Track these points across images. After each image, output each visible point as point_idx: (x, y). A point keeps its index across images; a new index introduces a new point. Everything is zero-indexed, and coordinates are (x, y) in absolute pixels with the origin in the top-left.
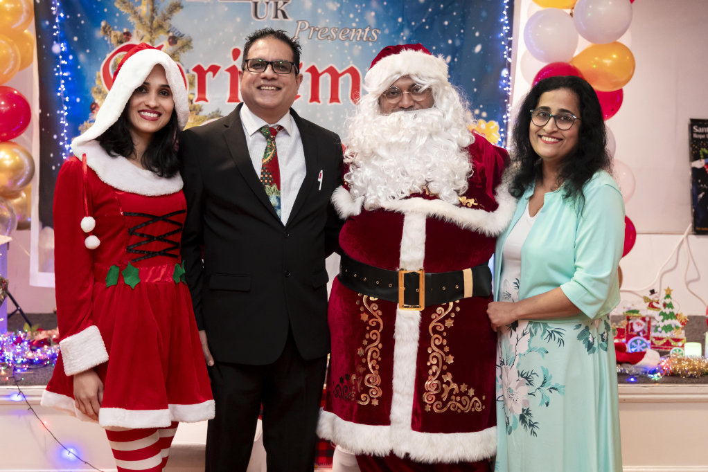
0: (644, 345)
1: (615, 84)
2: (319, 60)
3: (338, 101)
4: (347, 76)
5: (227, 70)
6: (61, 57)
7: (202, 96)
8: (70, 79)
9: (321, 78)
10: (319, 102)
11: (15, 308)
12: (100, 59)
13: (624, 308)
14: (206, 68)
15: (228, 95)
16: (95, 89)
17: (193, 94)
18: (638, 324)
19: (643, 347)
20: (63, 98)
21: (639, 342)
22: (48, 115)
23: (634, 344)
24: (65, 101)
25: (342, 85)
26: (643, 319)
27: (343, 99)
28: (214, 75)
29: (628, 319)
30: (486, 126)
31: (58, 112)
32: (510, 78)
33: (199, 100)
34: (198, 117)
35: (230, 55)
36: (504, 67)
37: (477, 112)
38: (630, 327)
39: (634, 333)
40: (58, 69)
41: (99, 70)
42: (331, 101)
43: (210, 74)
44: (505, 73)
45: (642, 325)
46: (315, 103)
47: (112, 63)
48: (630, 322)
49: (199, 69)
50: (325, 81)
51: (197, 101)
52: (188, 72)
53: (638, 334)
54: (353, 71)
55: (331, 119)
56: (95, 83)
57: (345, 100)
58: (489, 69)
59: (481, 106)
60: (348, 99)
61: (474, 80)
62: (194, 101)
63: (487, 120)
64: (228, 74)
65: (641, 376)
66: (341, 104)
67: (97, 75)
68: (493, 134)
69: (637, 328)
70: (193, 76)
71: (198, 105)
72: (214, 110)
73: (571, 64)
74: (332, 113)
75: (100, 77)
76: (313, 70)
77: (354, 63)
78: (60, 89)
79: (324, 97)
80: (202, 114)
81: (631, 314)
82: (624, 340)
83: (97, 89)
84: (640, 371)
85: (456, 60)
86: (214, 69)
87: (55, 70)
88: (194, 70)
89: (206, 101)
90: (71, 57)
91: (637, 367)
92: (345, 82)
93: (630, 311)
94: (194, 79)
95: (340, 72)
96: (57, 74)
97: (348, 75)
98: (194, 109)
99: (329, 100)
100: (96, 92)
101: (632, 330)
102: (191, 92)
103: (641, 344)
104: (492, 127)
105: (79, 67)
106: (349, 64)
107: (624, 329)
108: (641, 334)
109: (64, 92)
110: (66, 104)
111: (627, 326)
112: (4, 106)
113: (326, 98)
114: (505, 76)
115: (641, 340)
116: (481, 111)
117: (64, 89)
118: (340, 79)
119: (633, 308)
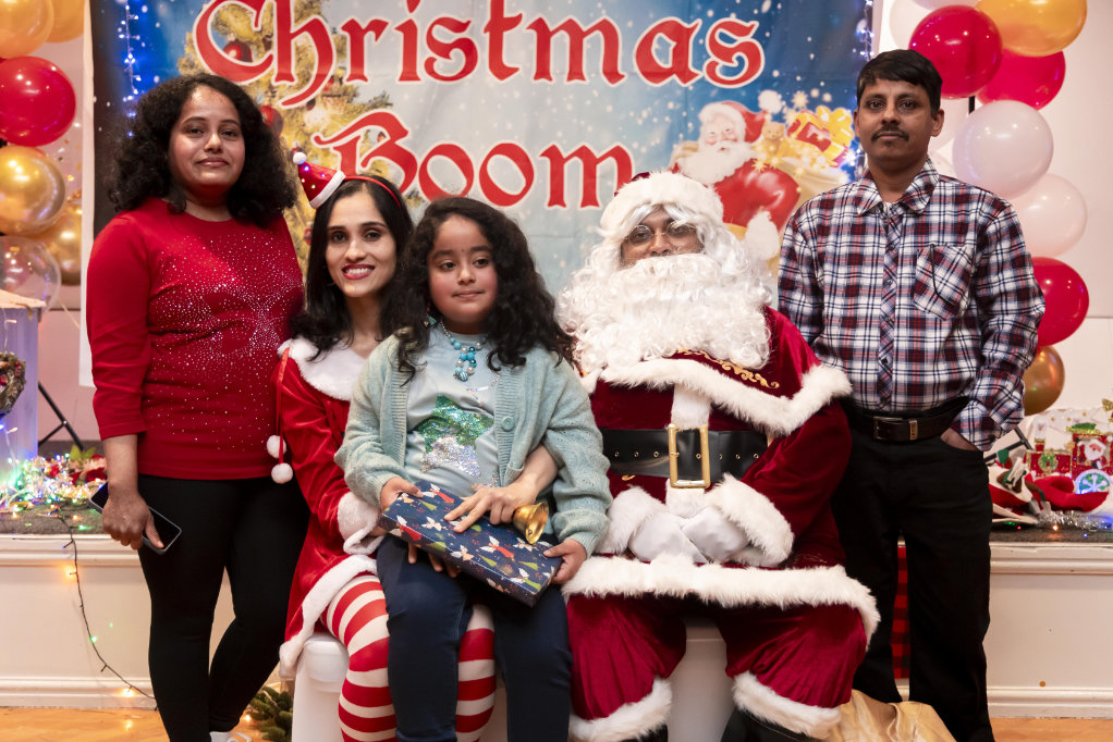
0: (1104, 483)
1: (1051, 43)
2: (550, 8)
3: (582, 78)
4: (597, 36)
5: (399, 28)
6: (128, 8)
7: (358, 71)
8: (143, 45)
9: (553, 40)
10: (550, 79)
11: (59, 423)
12: (192, 12)
13: (1069, 419)
14: (364, 26)
15: (400, 69)
16: (184, 61)
17: (344, 68)
18: (1094, 448)
19: (1103, 488)
20: (132, 76)
21: (1095, 478)
22: (108, 104)
23: (1085, 482)
24: (135, 80)
25: (588, 50)
26: (1103, 439)
27: (589, 74)
28: (377, 38)
29: (1076, 439)
30: (831, 117)
31: (125, 100)
32: (872, 35)
33: (352, 77)
34: (351, 107)
35: (404, 4)
36: (861, 17)
37: (815, 93)
38: (1079, 454)
39: (1086, 464)
40: (123, 27)
41: (190, 31)
42: (570, 78)
43: (371, 35)
44: (861, 28)
45: (1099, 450)
46: (543, 81)
47: (211, 19)
48: (1080, 444)
49: (352, 27)
50: (560, 44)
51: (348, 80)
52: (334, 32)
53: (1094, 465)
54: (606, 28)
55: (569, 107)
56: (183, 52)
57: (593, 75)
58: (836, 21)
59: (822, 84)
60: (597, 73)
61: (809, 39)
62: (344, 80)
63: (832, 106)
64: (401, 35)
65: (1100, 531)
66: (587, 81)
67: (187, 39)
68: (843, 130)
69: (1091, 455)
70: (343, 38)
71: (352, 86)
72: (377, 94)
73: (976, 9)
74: (571, 97)
75: (191, 42)
76: (540, 26)
77: (608, 14)
78: (127, 61)
79: (558, 72)
80: (357, 101)
81: (1079, 431)
82: (1069, 475)
83: (188, 60)
84: (1099, 523)
85: (779, 6)
86: (378, 27)
87: (120, 30)
88: (344, 28)
89: (365, 79)
90: (145, 9)
91: (1093, 516)
92: (594, 46)
93: (1079, 426)
94: (345, 43)
95: (584, 29)
96: (122, 36)
97: (598, 33)
98: (345, 93)
99: (566, 76)
100: (185, 66)
101: (1083, 457)
102: (341, 65)
103: (1098, 482)
104: (840, 120)
105: (158, 25)
106: (601, 15)
107: (1069, 457)
108: (1099, 464)
109: (134, 65)
110: (137, 85)
111: (1075, 451)
112: (31, 87)
113: (563, 73)
114: (863, 32)
115: (1099, 475)
116: (822, 91)
117: (133, 61)
118: (585, 40)
119: (1084, 420)
